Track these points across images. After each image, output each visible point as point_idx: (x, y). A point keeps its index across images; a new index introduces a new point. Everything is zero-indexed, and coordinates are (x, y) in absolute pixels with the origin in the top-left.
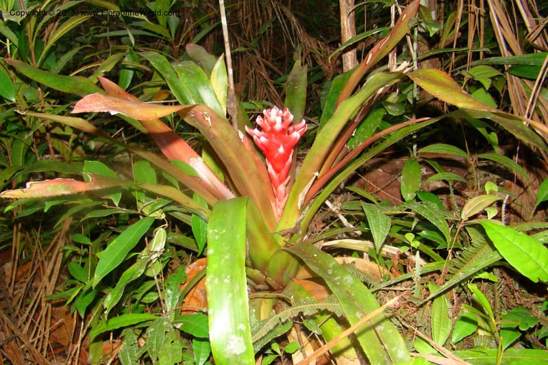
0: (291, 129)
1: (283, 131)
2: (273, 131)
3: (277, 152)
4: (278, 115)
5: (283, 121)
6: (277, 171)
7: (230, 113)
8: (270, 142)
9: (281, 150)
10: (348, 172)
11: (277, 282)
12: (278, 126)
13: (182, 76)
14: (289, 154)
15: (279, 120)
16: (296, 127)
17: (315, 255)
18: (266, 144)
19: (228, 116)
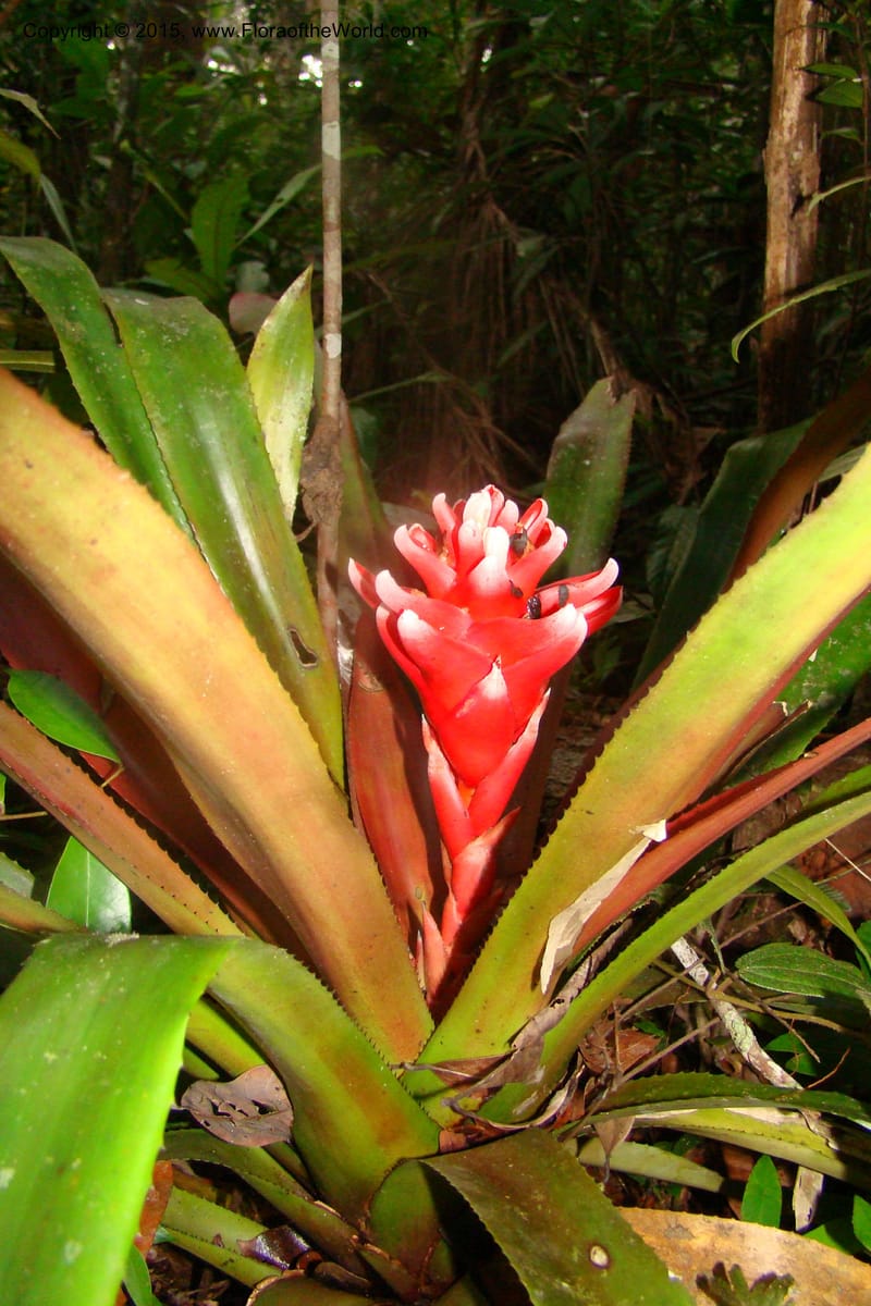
0: (550, 595)
1: (512, 597)
2: (464, 592)
3: (474, 691)
4: (496, 520)
5: (515, 552)
6: (465, 779)
7: (309, 512)
8: (445, 643)
9: (494, 685)
10: (810, 833)
11: (405, 1265)
12: (493, 571)
13: (133, 338)
14: (530, 710)
15: (497, 545)
16: (572, 589)
17: (599, 1257)
18: (424, 650)
19: (301, 521)
